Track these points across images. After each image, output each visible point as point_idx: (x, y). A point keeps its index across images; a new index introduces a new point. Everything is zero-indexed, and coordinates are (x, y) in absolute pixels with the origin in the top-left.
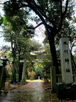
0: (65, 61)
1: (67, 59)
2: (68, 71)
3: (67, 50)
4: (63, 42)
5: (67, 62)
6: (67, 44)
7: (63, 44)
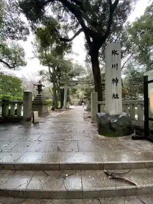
0: (112, 81)
1: (115, 79)
2: (116, 96)
3: (117, 64)
4: (111, 51)
5: (115, 84)
6: (118, 54)
7: (111, 54)
